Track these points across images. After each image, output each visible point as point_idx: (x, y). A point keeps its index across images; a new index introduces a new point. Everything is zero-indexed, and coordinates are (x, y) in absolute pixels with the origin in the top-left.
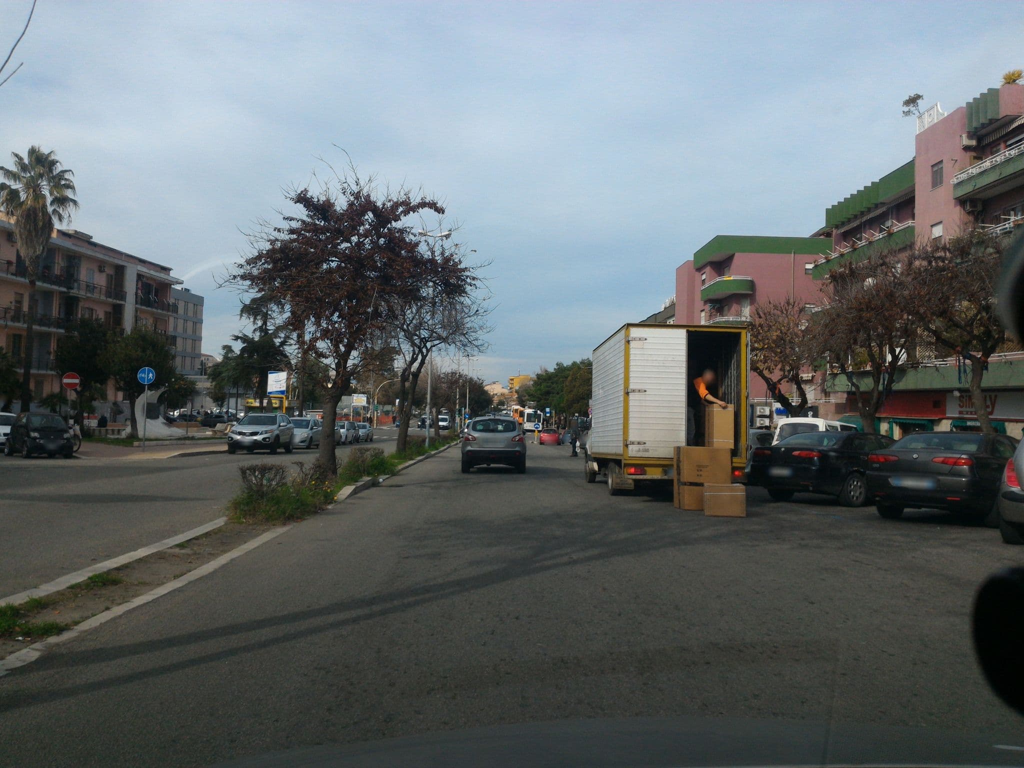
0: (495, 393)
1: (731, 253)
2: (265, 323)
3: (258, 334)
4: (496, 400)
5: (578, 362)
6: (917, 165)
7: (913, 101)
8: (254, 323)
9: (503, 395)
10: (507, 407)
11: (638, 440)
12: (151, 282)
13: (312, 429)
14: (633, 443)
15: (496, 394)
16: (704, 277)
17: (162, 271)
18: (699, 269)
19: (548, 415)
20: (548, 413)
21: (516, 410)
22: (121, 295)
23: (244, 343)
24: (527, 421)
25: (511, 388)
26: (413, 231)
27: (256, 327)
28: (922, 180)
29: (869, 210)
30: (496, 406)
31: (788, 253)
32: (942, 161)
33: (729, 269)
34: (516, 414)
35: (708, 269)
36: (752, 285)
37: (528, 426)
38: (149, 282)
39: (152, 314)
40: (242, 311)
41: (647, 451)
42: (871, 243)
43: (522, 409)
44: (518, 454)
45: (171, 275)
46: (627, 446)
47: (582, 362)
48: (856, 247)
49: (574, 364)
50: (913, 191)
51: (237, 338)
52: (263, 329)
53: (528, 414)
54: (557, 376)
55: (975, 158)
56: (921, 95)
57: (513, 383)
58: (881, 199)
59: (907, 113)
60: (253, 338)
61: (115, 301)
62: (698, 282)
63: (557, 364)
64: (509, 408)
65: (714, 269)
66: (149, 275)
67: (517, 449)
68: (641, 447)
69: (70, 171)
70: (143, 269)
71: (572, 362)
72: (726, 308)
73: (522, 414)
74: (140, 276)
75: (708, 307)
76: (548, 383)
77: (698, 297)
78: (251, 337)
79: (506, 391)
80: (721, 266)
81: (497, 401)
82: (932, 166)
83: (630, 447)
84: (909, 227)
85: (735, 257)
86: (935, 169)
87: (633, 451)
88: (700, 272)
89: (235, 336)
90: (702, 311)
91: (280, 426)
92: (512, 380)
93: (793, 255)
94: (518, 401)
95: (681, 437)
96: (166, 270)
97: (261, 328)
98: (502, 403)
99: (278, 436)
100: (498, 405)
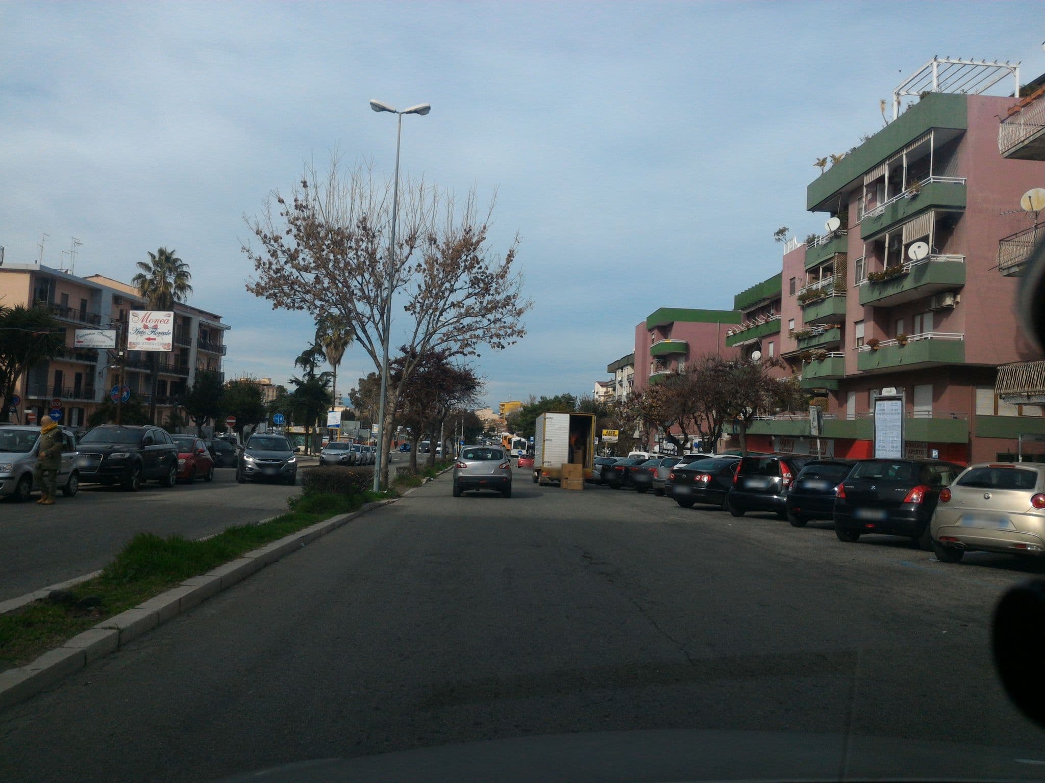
0: (486, 418)
1: (672, 321)
2: (312, 370)
3: (307, 378)
4: (487, 426)
5: (560, 396)
6: (783, 276)
7: (782, 232)
8: (304, 369)
9: (493, 421)
10: (498, 433)
11: (548, 461)
12: (208, 330)
13: (362, 452)
14: (546, 462)
15: (487, 420)
16: (653, 337)
17: (215, 319)
18: (651, 330)
19: (532, 443)
20: (532, 441)
21: (505, 437)
22: (188, 342)
23: (297, 385)
24: (514, 448)
25: (501, 414)
26: (453, 364)
27: (305, 373)
28: (785, 287)
29: (760, 301)
30: (486, 431)
31: (715, 322)
32: (795, 278)
33: (671, 333)
34: (505, 441)
35: (656, 331)
36: (686, 346)
37: (514, 452)
38: (205, 329)
39: (207, 355)
40: (297, 361)
41: (551, 465)
42: (758, 326)
43: (510, 436)
44: (504, 480)
45: (220, 322)
46: (543, 463)
47: (563, 397)
48: (749, 328)
49: (556, 397)
50: (780, 294)
51: (292, 382)
52: (311, 375)
53: (514, 442)
54: (541, 408)
55: (814, 278)
56: (787, 228)
57: (504, 409)
58: (765, 296)
59: (779, 240)
60: (303, 381)
61: (183, 346)
62: (649, 341)
63: (541, 398)
64: (499, 434)
65: (660, 332)
66: (205, 323)
67: (504, 475)
68: (550, 464)
69: (187, 265)
70: (202, 319)
71: (554, 396)
72: (668, 363)
73: (510, 441)
74: (200, 325)
75: (655, 361)
76: (533, 414)
77: (649, 352)
78: (302, 380)
79: (496, 417)
80: (665, 330)
81: (489, 427)
82: (791, 279)
83: (545, 463)
84: (777, 319)
85: (675, 324)
86: (792, 282)
87: (546, 465)
88: (651, 332)
89: (291, 380)
90: (652, 363)
91: (351, 450)
92: (503, 405)
93: (718, 324)
94: (508, 428)
95: (566, 459)
96: (217, 318)
97: (309, 373)
98: (492, 429)
99: (350, 457)
100: (488, 431)
